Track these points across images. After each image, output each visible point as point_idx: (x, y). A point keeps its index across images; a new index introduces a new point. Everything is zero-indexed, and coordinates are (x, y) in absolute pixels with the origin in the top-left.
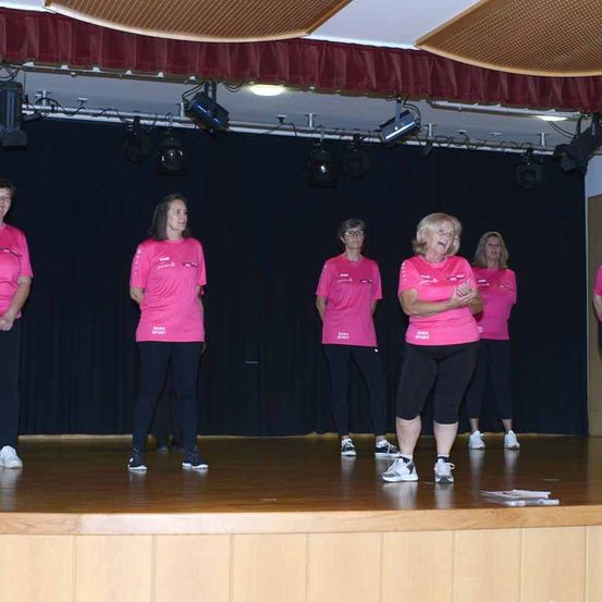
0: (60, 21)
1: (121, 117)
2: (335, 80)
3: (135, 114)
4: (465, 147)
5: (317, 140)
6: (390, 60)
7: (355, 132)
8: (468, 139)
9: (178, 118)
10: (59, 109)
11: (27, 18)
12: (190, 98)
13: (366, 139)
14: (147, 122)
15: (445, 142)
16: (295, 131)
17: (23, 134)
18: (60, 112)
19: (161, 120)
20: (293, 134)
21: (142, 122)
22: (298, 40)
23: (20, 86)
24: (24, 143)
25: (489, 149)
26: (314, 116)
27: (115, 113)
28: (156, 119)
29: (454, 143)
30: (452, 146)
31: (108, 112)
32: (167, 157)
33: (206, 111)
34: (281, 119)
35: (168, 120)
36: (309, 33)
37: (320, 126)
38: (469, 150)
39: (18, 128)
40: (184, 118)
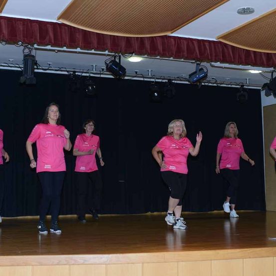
0: (63, 27)
1: (68, 71)
2: (181, 54)
3: (74, 70)
4: (215, 85)
5: (153, 82)
6: (204, 45)
7: (169, 78)
8: (217, 81)
9: (92, 72)
10: (40, 67)
11: (48, 25)
12: (108, 62)
13: (173, 82)
14: (79, 74)
15: (207, 82)
16: (144, 77)
17: (35, 78)
18: (41, 69)
19: (85, 73)
20: (142, 79)
21: (77, 74)
22: (166, 36)
23: (34, 57)
24: (34, 82)
25: (225, 86)
26: (151, 71)
27: (65, 69)
28: (83, 72)
29: (211, 83)
30: (210, 84)
31: (62, 69)
32: (88, 89)
33: (116, 68)
34: (136, 72)
35: (88, 73)
36: (172, 33)
37: (154, 76)
38: (217, 86)
39: (33, 76)
40: (95, 72)
